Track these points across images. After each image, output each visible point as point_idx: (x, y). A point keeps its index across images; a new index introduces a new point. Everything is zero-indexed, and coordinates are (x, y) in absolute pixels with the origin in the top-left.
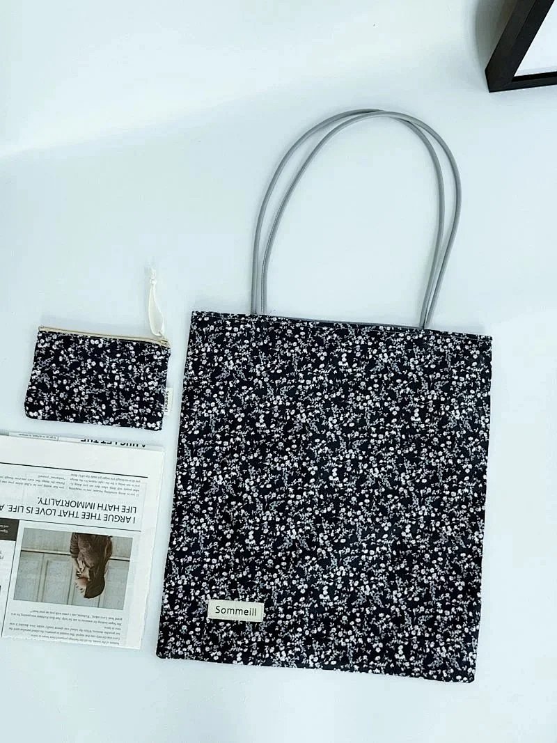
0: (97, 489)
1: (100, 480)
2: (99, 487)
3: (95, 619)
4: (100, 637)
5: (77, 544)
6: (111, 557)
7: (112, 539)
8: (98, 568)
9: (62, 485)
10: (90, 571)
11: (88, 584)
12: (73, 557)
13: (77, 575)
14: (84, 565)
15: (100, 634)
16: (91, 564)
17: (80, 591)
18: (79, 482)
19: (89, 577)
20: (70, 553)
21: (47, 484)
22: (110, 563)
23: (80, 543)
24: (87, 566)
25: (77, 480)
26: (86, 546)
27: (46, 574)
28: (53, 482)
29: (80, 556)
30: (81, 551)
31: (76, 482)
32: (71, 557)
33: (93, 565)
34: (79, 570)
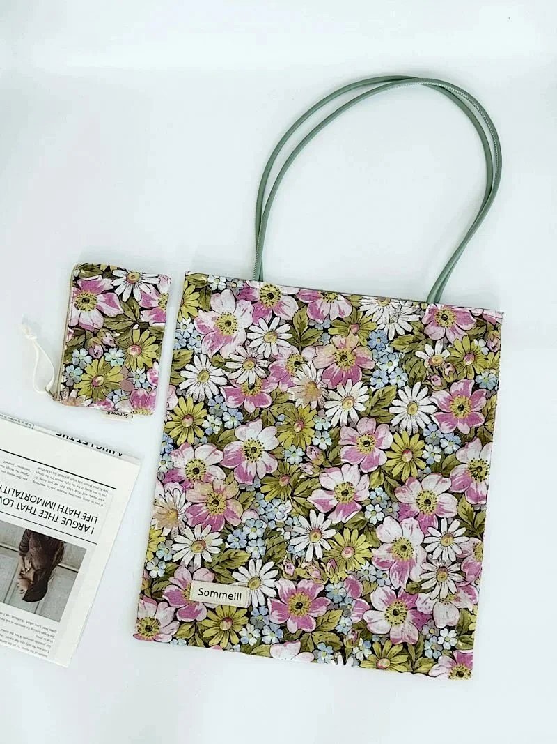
0: (62, 489)
1: (67, 480)
2: (64, 487)
3: (28, 625)
4: (29, 645)
5: (28, 542)
6: (60, 564)
7: (65, 545)
8: (44, 573)
10: (35, 573)
11: (30, 586)
12: (21, 554)
13: (21, 574)
14: (30, 565)
15: (30, 642)
16: (37, 566)
17: (20, 592)
18: (44, 477)
19: (32, 579)
20: (18, 550)
21: (10, 471)
23: (31, 542)
24: (33, 567)
26: (37, 547)
28: (18, 472)
29: (28, 555)
30: (31, 550)
31: (41, 476)
32: (18, 554)
33: (39, 568)
34: (23, 570)
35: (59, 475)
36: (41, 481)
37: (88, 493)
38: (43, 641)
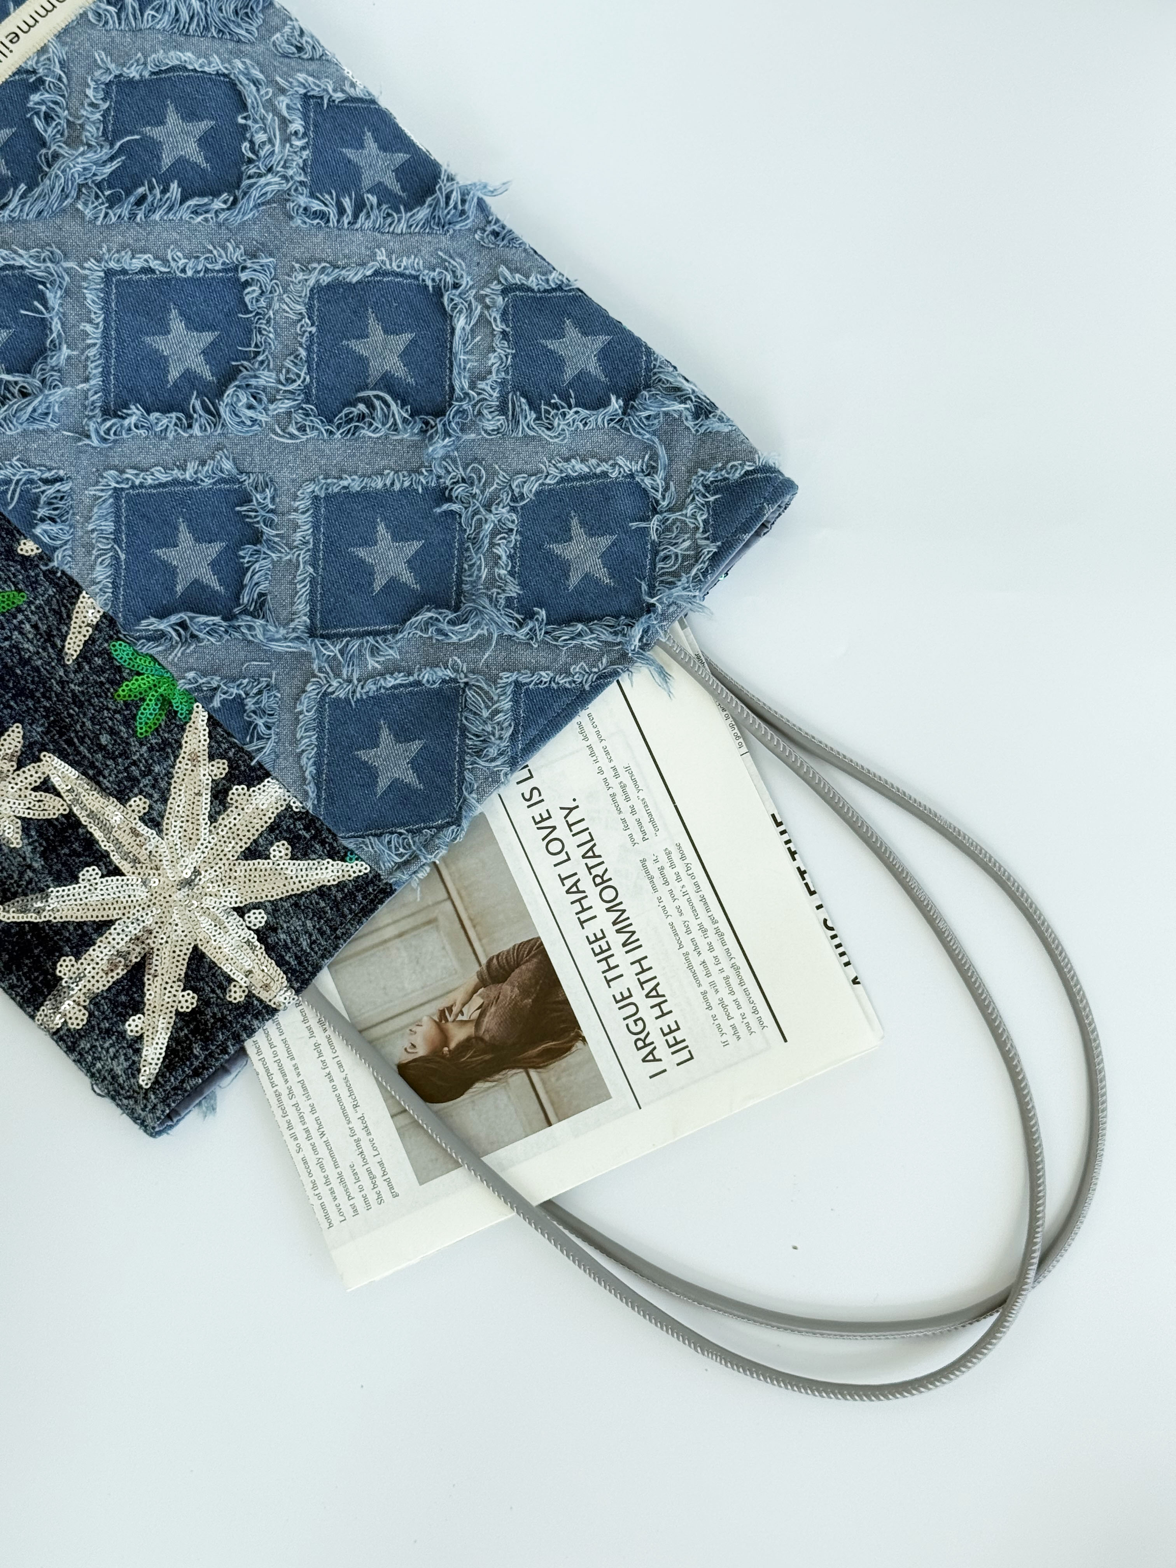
0: (681, 930)
1: (707, 924)
2: (688, 931)
3: (357, 1125)
4: (322, 1168)
5: (518, 965)
6: (533, 1073)
7: (579, 1044)
8: (487, 1057)
9: (638, 837)
10: (468, 1039)
11: (435, 1054)
12: (480, 975)
13: (442, 1014)
14: (476, 1015)
15: (328, 1164)
16: (487, 1031)
17: (407, 1045)
18: (670, 874)
19: (453, 1045)
20: (484, 961)
21: (620, 798)
22: (516, 1078)
23: (524, 972)
24: (478, 1022)
25: (673, 866)
26: (525, 991)
27: (400, 935)
28: (633, 812)
29: (493, 991)
30: (506, 987)
31: (667, 865)
32: (478, 968)
33: (487, 1037)
34: (455, 1010)
35: (703, 899)
36: (655, 873)
37: (724, 992)
38: (353, 1189)
